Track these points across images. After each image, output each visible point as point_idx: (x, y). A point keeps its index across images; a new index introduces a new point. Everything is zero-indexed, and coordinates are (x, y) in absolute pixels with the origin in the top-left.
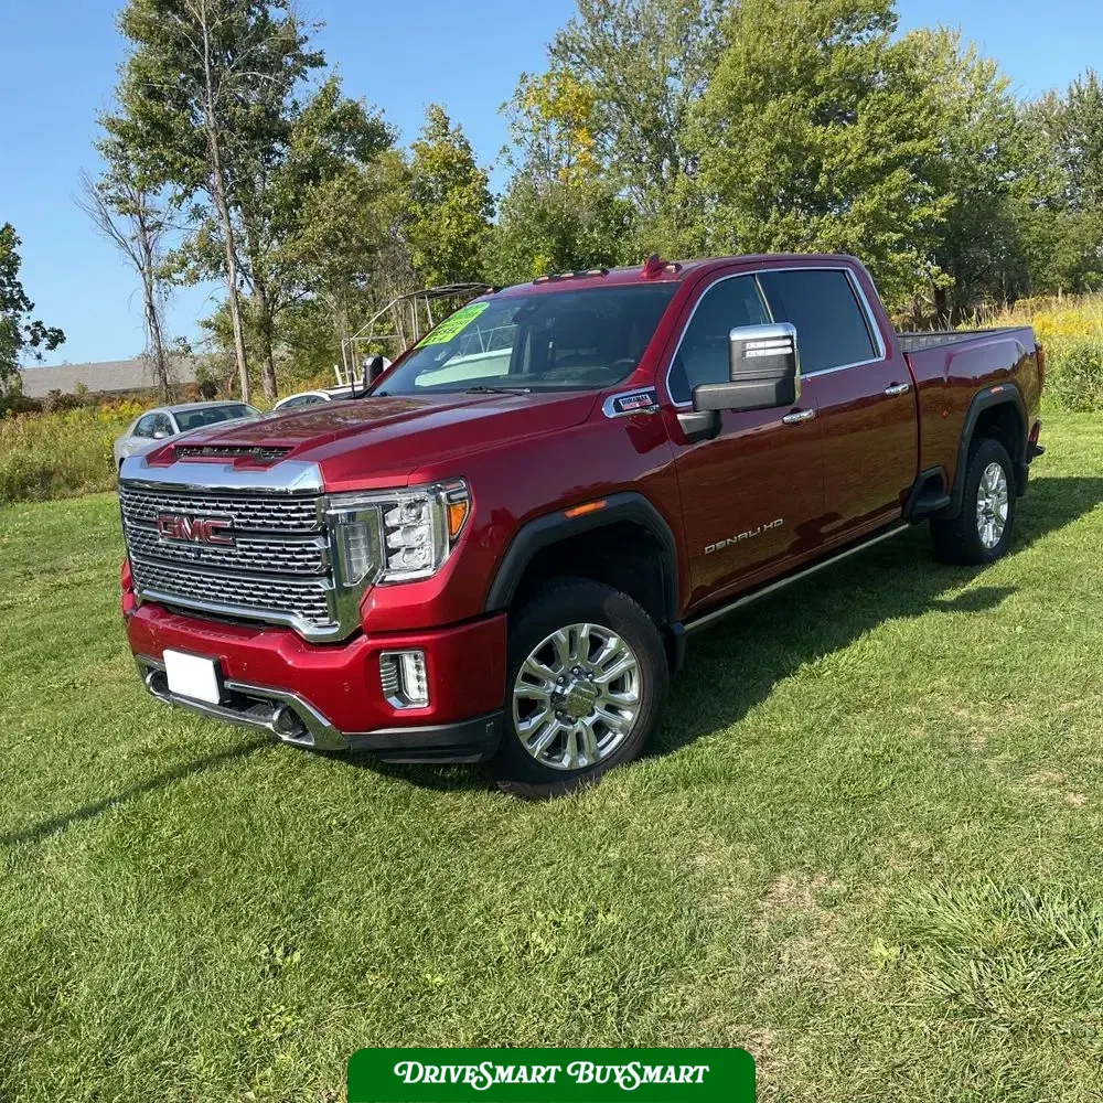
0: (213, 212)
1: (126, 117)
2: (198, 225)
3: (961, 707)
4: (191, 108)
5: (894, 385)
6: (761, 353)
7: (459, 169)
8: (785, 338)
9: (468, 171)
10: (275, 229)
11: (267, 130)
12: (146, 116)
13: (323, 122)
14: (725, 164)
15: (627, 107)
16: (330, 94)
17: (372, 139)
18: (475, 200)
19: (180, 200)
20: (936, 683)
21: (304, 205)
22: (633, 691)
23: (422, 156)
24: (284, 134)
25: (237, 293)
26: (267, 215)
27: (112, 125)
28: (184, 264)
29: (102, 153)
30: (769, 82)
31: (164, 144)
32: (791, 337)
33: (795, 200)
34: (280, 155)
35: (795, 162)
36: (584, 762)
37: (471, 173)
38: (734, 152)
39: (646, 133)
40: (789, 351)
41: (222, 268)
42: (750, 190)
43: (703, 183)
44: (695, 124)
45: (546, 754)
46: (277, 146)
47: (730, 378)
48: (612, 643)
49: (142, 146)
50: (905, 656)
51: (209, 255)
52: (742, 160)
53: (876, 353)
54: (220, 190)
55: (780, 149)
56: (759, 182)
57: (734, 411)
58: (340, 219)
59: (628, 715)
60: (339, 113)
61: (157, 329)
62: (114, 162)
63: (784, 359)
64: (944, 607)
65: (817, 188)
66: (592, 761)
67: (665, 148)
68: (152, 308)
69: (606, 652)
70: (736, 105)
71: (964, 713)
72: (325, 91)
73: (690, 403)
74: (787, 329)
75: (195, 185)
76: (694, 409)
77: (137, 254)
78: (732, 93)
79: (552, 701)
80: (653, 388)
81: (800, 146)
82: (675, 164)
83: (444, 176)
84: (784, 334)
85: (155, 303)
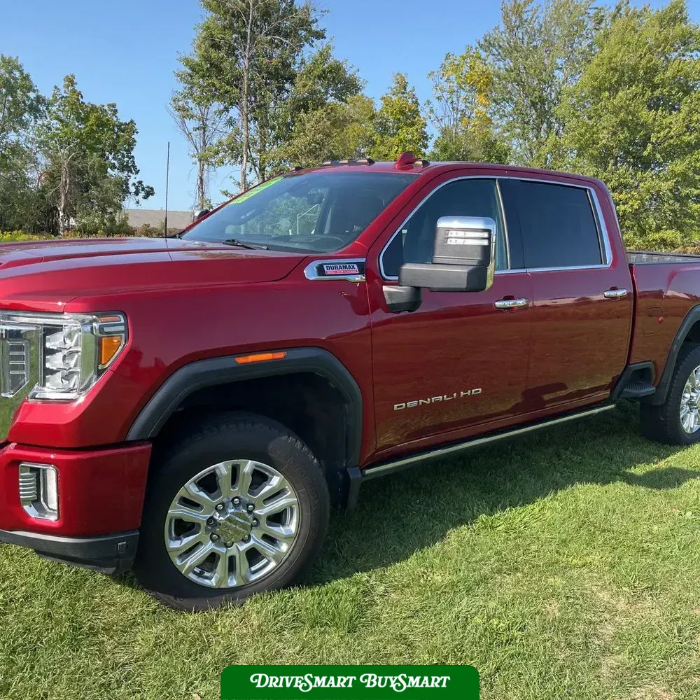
0: (240, 123)
1: (197, 59)
2: (230, 130)
3: (603, 588)
4: (237, 56)
5: (614, 289)
6: (460, 242)
7: (408, 116)
8: (484, 230)
9: (415, 118)
10: (277, 138)
11: (282, 75)
12: (207, 58)
13: (316, 73)
14: (583, 131)
15: (523, 87)
16: (324, 56)
17: (348, 87)
18: (417, 136)
19: (221, 112)
20: (589, 559)
21: (296, 124)
22: (292, 526)
23: (387, 105)
24: (291, 78)
25: (245, 176)
26: (273, 128)
27: (187, 62)
28: (217, 153)
29: (179, 78)
30: (622, 77)
31: (217, 77)
32: (489, 231)
33: (628, 160)
34: (288, 91)
35: (632, 133)
36: (233, 583)
37: (417, 119)
38: (591, 123)
39: (533, 104)
40: (486, 243)
41: (239, 159)
42: (597, 149)
43: (565, 140)
44: (567, 101)
45: (197, 570)
46: (287, 86)
47: (432, 261)
48: (275, 481)
49: (203, 77)
50: (574, 523)
51: (232, 150)
52: (595, 129)
53: (602, 260)
54: (245, 109)
55: (623, 124)
56: (605, 145)
57: (431, 290)
58: (318, 137)
59: (284, 547)
60: (328, 68)
61: (203, 193)
62: (185, 85)
63: (479, 250)
64: (631, 480)
65: (645, 153)
66: (242, 583)
67: (544, 115)
68: (202, 180)
69: (267, 488)
70: (597, 92)
71: (605, 596)
72: (321, 54)
73: (397, 278)
74: (487, 223)
75: (231, 104)
76: (398, 284)
77: (198, 145)
78: (596, 84)
79: (208, 524)
80: (363, 260)
81: (638, 124)
82: (550, 127)
83: (399, 119)
84: (483, 228)
85: (204, 177)
